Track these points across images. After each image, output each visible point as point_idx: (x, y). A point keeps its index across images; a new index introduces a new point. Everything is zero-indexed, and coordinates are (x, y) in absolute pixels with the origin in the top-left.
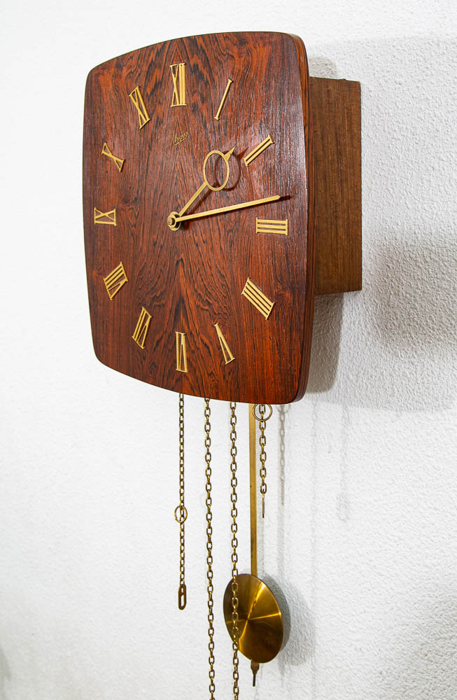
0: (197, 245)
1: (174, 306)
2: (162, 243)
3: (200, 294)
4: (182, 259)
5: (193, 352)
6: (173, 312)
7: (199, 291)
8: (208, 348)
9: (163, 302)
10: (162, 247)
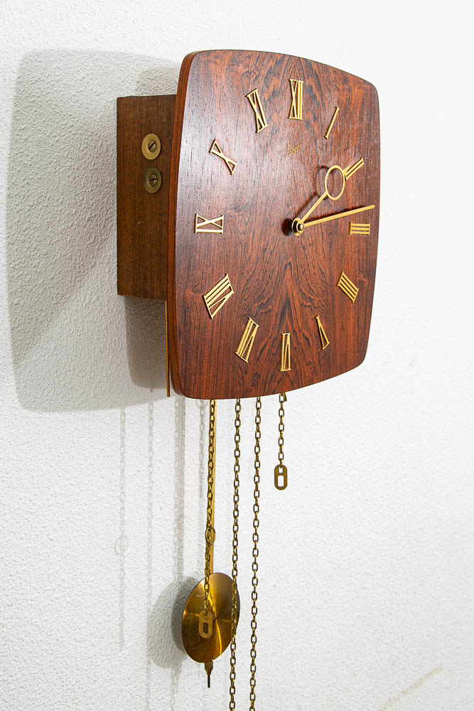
0: (304, 248)
1: (281, 310)
2: (272, 249)
3: (304, 293)
4: (290, 263)
5: (295, 349)
6: (279, 316)
7: (303, 290)
8: (308, 340)
9: (270, 307)
10: (271, 252)
